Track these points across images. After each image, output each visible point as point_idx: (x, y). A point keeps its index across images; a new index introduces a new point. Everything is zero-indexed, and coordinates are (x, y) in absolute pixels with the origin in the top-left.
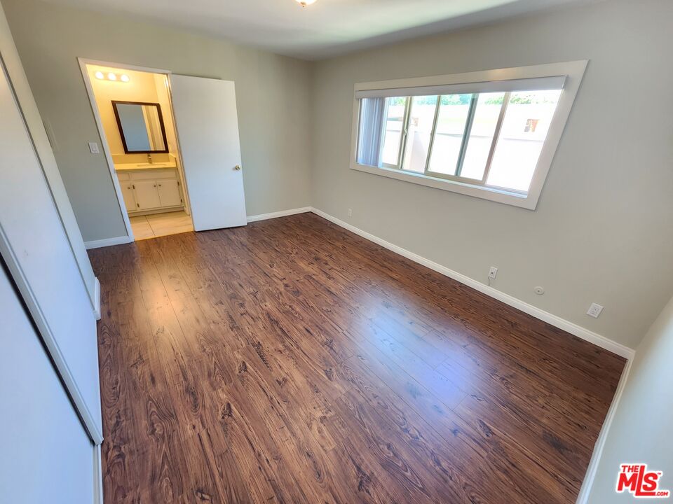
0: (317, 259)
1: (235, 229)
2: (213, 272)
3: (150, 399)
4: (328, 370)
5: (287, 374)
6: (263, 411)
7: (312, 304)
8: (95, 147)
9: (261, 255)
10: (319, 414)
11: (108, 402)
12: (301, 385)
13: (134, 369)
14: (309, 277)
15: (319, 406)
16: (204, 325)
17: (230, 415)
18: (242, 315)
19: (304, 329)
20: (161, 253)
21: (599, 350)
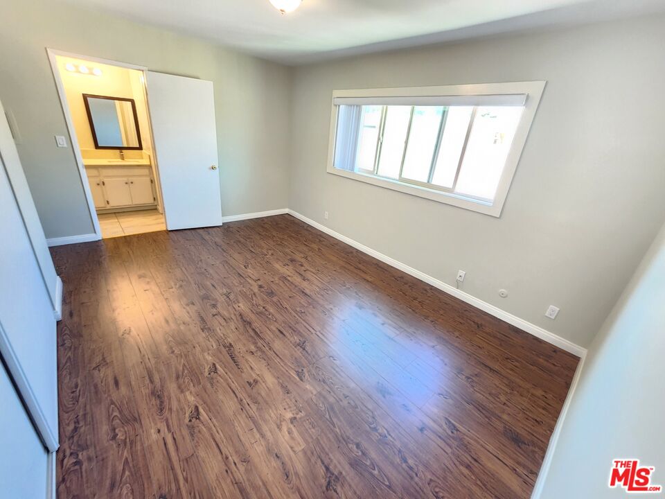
0: (292, 261)
1: (210, 229)
2: (186, 273)
3: (113, 403)
4: (300, 371)
5: (258, 375)
6: (232, 413)
7: (285, 305)
8: (62, 141)
9: (236, 256)
10: (289, 415)
11: (65, 406)
12: (271, 386)
13: (96, 372)
14: (284, 278)
15: (290, 407)
16: (173, 326)
17: (198, 418)
18: (214, 315)
19: (277, 331)
20: (131, 252)
21: (556, 350)
